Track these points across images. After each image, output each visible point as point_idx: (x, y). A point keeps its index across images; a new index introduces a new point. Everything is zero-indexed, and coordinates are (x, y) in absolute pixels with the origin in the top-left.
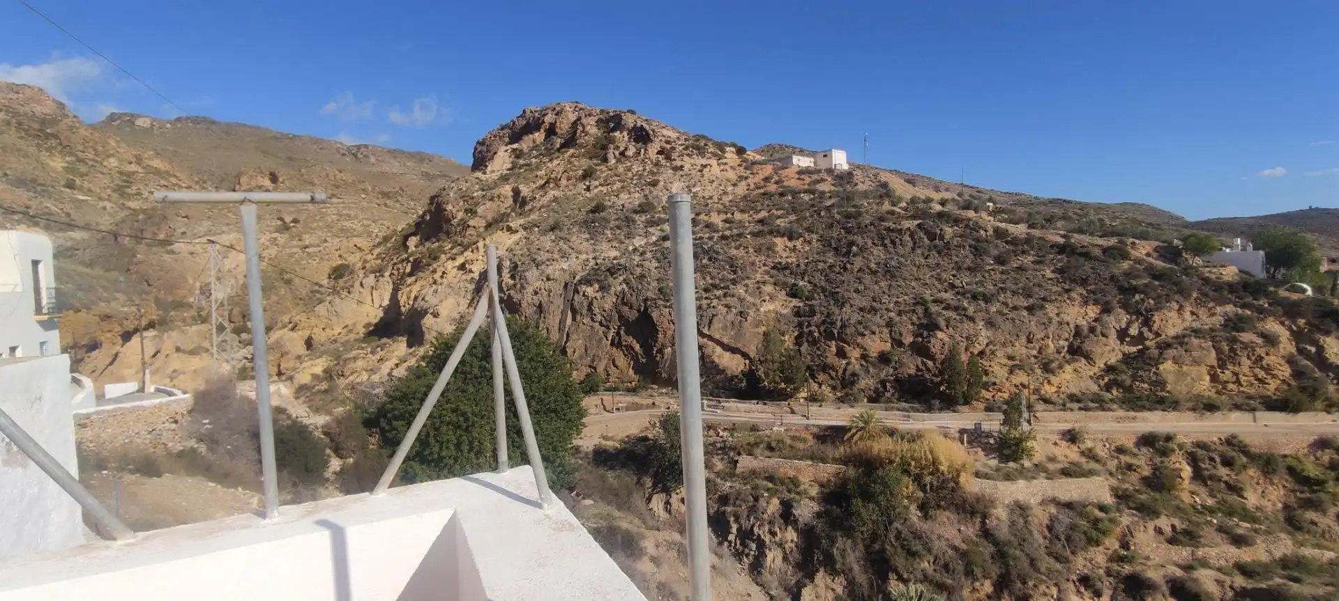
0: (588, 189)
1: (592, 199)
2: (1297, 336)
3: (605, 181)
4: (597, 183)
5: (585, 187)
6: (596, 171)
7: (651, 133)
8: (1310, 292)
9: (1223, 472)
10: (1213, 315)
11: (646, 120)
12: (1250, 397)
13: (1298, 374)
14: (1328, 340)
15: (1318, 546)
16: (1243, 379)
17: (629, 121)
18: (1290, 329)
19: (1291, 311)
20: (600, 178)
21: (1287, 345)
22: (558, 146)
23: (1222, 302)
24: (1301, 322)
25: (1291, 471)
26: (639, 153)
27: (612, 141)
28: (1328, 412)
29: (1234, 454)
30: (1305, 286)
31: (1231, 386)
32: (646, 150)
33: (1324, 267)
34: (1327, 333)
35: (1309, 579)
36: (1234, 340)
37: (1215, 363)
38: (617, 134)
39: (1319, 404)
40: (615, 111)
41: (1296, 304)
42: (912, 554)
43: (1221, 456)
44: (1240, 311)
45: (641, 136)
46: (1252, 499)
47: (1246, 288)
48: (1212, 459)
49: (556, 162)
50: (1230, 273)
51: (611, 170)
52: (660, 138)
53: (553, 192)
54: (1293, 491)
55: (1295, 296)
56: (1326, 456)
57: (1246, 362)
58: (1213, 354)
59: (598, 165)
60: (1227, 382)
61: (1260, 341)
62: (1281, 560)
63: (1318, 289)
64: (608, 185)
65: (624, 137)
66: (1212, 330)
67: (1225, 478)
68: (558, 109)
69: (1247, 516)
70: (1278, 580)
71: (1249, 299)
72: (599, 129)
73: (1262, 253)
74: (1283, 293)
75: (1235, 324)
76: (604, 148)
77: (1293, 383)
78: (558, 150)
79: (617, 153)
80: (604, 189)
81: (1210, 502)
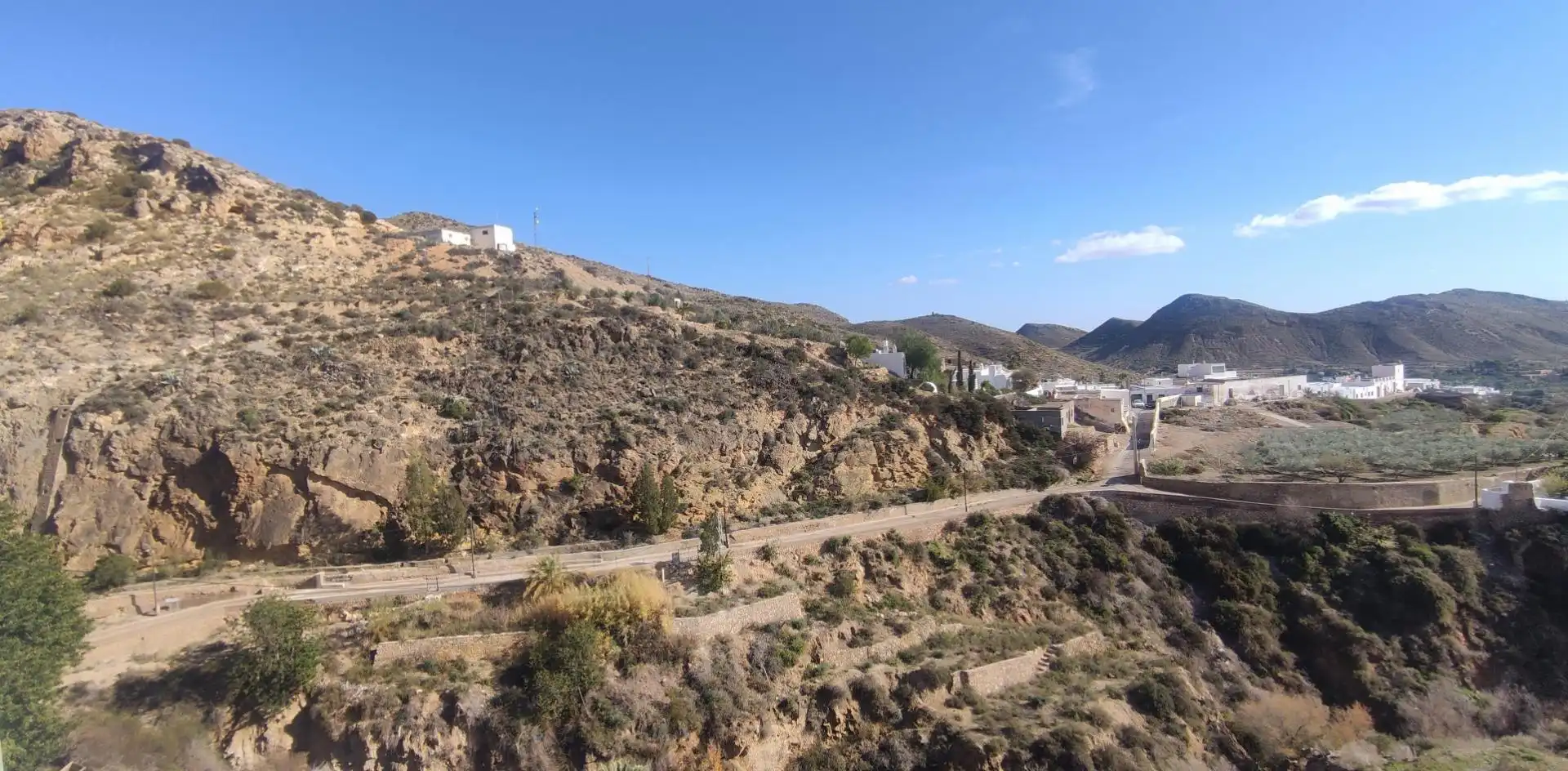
0: (98, 257)
1: (106, 274)
2: (930, 430)
3: (133, 245)
4: (116, 248)
5: (92, 254)
6: (114, 228)
7: (219, 179)
8: (936, 391)
9: (886, 566)
10: (873, 414)
11: (210, 159)
12: (902, 492)
13: (932, 466)
14: (949, 432)
15: (952, 621)
16: (896, 474)
17: (180, 157)
18: (925, 425)
19: (924, 407)
20: (122, 240)
21: (924, 441)
22: (32, 182)
23: (878, 403)
24: (932, 417)
25: (932, 555)
26: (198, 209)
27: (147, 184)
28: (952, 498)
29: (893, 548)
30: (933, 385)
31: (888, 483)
32: (210, 204)
33: (944, 368)
34: (948, 427)
35: (947, 652)
36: (888, 438)
37: (876, 462)
38: (155, 174)
39: (947, 492)
40: (149, 138)
41: (927, 401)
42: (611, 725)
43: (885, 552)
44: (890, 409)
45: (201, 182)
46: (907, 588)
47: (895, 388)
48: (878, 556)
49: (25, 209)
50: (882, 374)
51: (144, 229)
52: (235, 188)
53: (20, 258)
54: (934, 574)
55: (927, 394)
56: (954, 537)
57: (898, 459)
58: (874, 454)
59: (119, 219)
60: (885, 479)
61: (905, 437)
62: (929, 640)
63: (940, 387)
64: (137, 253)
65: (167, 180)
66: (873, 430)
67: (888, 573)
68: (28, 119)
69: (905, 606)
70: (928, 660)
71: (897, 399)
72: (118, 162)
73: (903, 355)
74: (919, 392)
75: (889, 423)
76: (129, 193)
77: (929, 474)
78: (32, 189)
79: (155, 204)
80: (132, 260)
81: (879, 598)
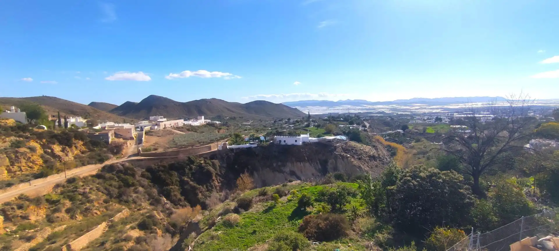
2: (43, 146)
8: (46, 129)
9: (19, 212)
10: (5, 142)
12: (27, 175)
13: (46, 161)
14: (55, 146)
15: (60, 225)
16: (23, 168)
18: (40, 144)
19: (39, 137)
21: (40, 151)
23: (9, 136)
24: (44, 140)
25: (47, 200)
28: (58, 173)
29: (23, 202)
30: (44, 126)
31: (18, 173)
33: (50, 119)
34: (54, 144)
35: (58, 240)
36: (17, 152)
37: (9, 164)
39: (54, 171)
41: (43, 133)
43: (17, 205)
44: (18, 139)
46: (33, 218)
47: (19, 129)
48: (13, 208)
50: (11, 122)
54: (49, 208)
55: (40, 131)
56: (59, 190)
57: (23, 161)
58: (7, 160)
60: (15, 171)
61: (28, 151)
62: (48, 238)
63: (49, 127)
66: (5, 149)
67: (20, 214)
69: (32, 226)
70: (47, 246)
71: (21, 133)
73: (25, 113)
74: (35, 130)
75: (16, 145)
77: (44, 165)
81: (14, 228)
